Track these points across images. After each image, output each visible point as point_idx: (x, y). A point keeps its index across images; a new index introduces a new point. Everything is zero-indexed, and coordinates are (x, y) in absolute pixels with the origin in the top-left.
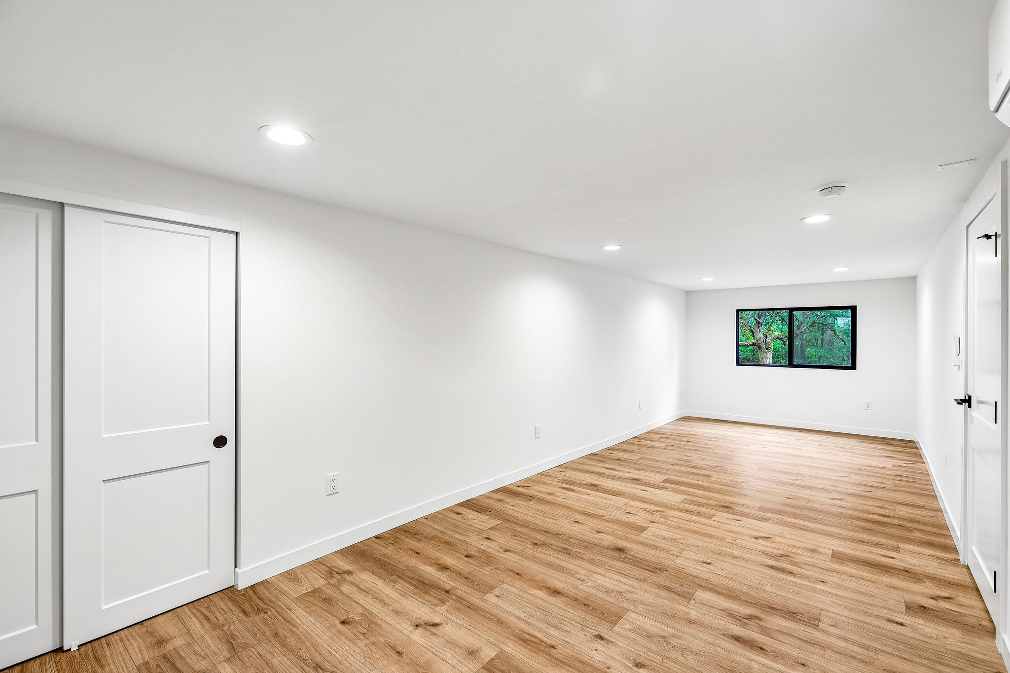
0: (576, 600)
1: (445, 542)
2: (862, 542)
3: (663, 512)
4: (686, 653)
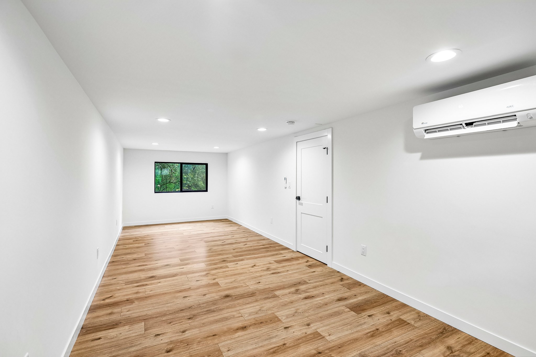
0: (255, 324)
4: (307, 311)
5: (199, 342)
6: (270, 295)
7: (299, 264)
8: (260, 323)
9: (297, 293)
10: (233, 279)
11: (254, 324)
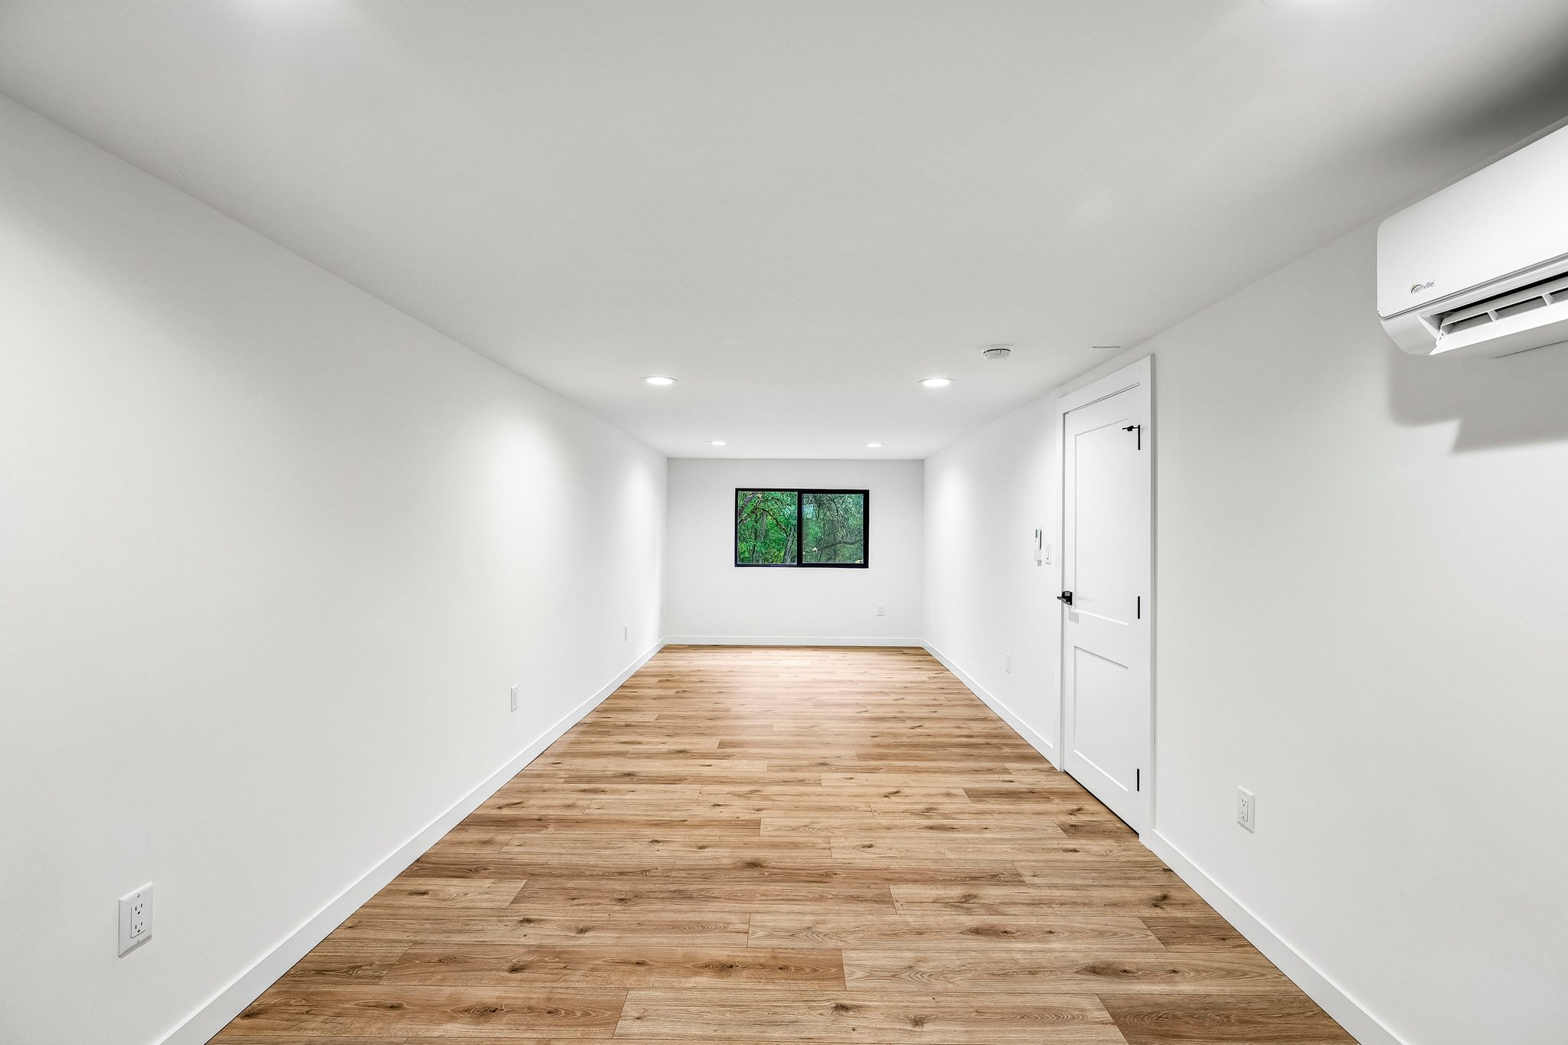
0: (763, 966)
1: (440, 961)
2: (976, 771)
3: (759, 791)
4: (949, 976)
5: (593, 970)
6: (869, 893)
7: (1038, 813)
8: (778, 967)
9: (962, 908)
10: (807, 821)
11: (761, 965)
